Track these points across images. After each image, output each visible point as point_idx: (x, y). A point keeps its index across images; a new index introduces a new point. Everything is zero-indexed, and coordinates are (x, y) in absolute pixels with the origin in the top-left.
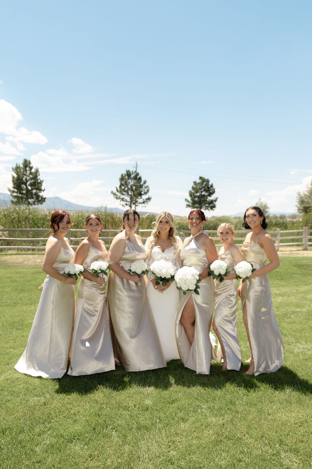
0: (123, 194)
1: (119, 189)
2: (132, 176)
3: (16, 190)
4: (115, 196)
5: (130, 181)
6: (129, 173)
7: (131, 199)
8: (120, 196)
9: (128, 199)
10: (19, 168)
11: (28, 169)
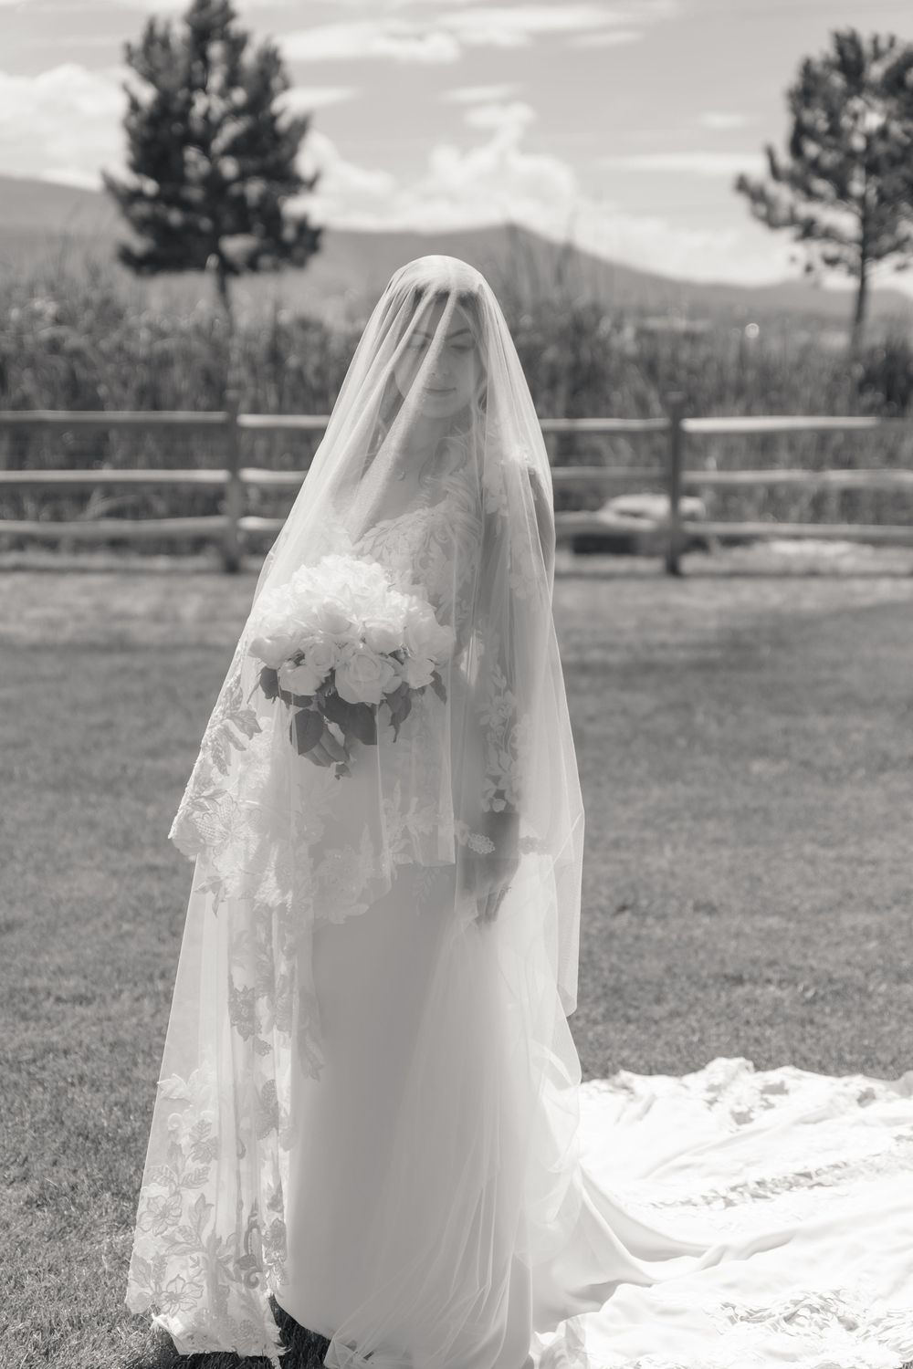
0: (811, 195)
1: (785, 159)
2: (876, 71)
3: (150, 186)
4: (762, 209)
5: (857, 104)
6: (851, 55)
7: (865, 221)
8: (792, 210)
9: (846, 221)
10: (165, 43)
11: (216, 50)
